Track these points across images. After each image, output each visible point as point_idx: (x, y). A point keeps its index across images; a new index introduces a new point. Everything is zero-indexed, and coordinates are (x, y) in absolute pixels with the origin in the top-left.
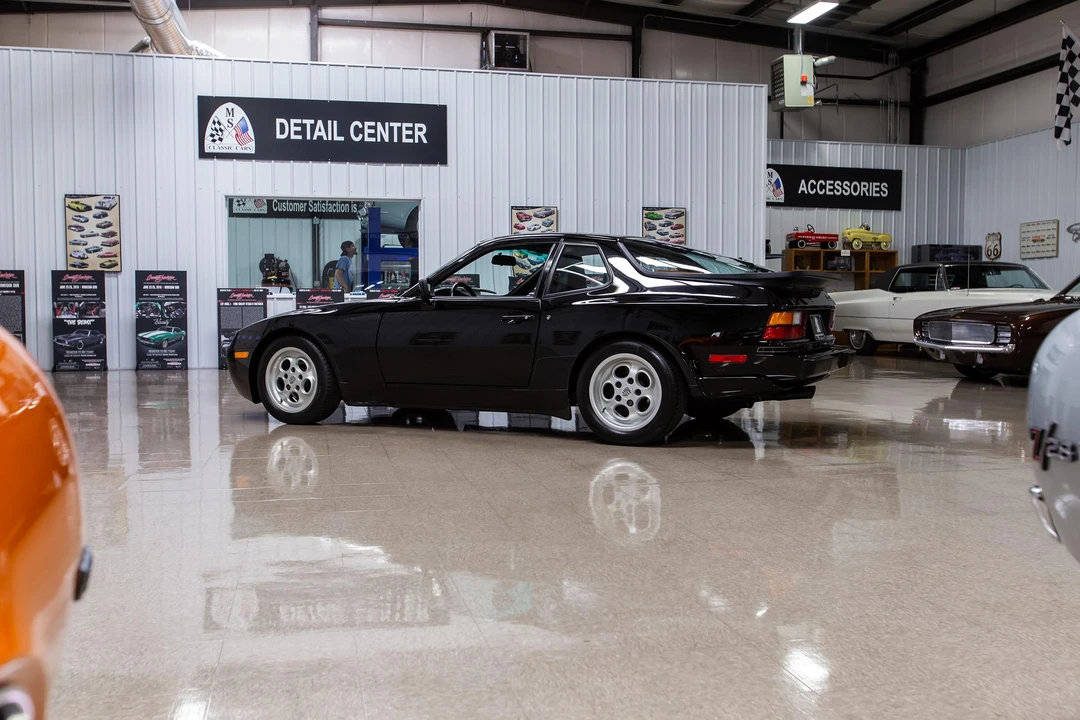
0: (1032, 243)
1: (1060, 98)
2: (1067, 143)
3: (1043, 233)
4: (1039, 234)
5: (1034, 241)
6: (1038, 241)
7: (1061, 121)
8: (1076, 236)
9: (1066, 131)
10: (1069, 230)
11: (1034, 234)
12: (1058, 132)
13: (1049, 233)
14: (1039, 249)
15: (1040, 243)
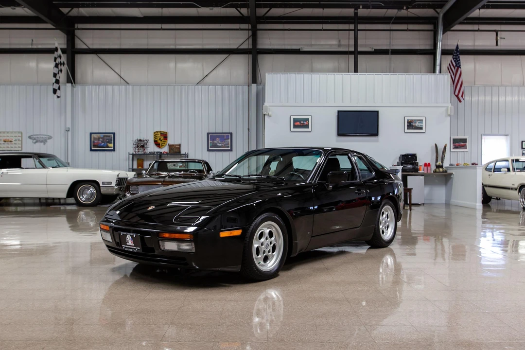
0: (4, 143)
1: (55, 75)
2: (58, 97)
3: (11, 138)
4: (8, 138)
5: (5, 141)
6: (8, 141)
7: (56, 86)
8: (35, 141)
9: (58, 91)
10: (30, 137)
11: (5, 138)
12: (55, 91)
13: (16, 138)
14: (8, 145)
15: (10, 143)
